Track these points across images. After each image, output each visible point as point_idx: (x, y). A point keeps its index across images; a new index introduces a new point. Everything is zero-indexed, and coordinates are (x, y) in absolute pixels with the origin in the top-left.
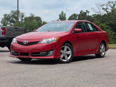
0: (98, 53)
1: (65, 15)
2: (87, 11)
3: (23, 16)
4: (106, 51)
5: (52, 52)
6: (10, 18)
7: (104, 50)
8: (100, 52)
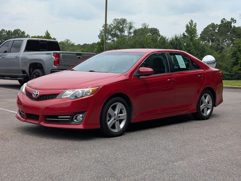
0: (196, 111)
1: (195, 26)
2: (232, 19)
3: (131, 28)
4: (215, 106)
5: (82, 117)
6: (112, 31)
7: (211, 104)
8: (201, 109)
